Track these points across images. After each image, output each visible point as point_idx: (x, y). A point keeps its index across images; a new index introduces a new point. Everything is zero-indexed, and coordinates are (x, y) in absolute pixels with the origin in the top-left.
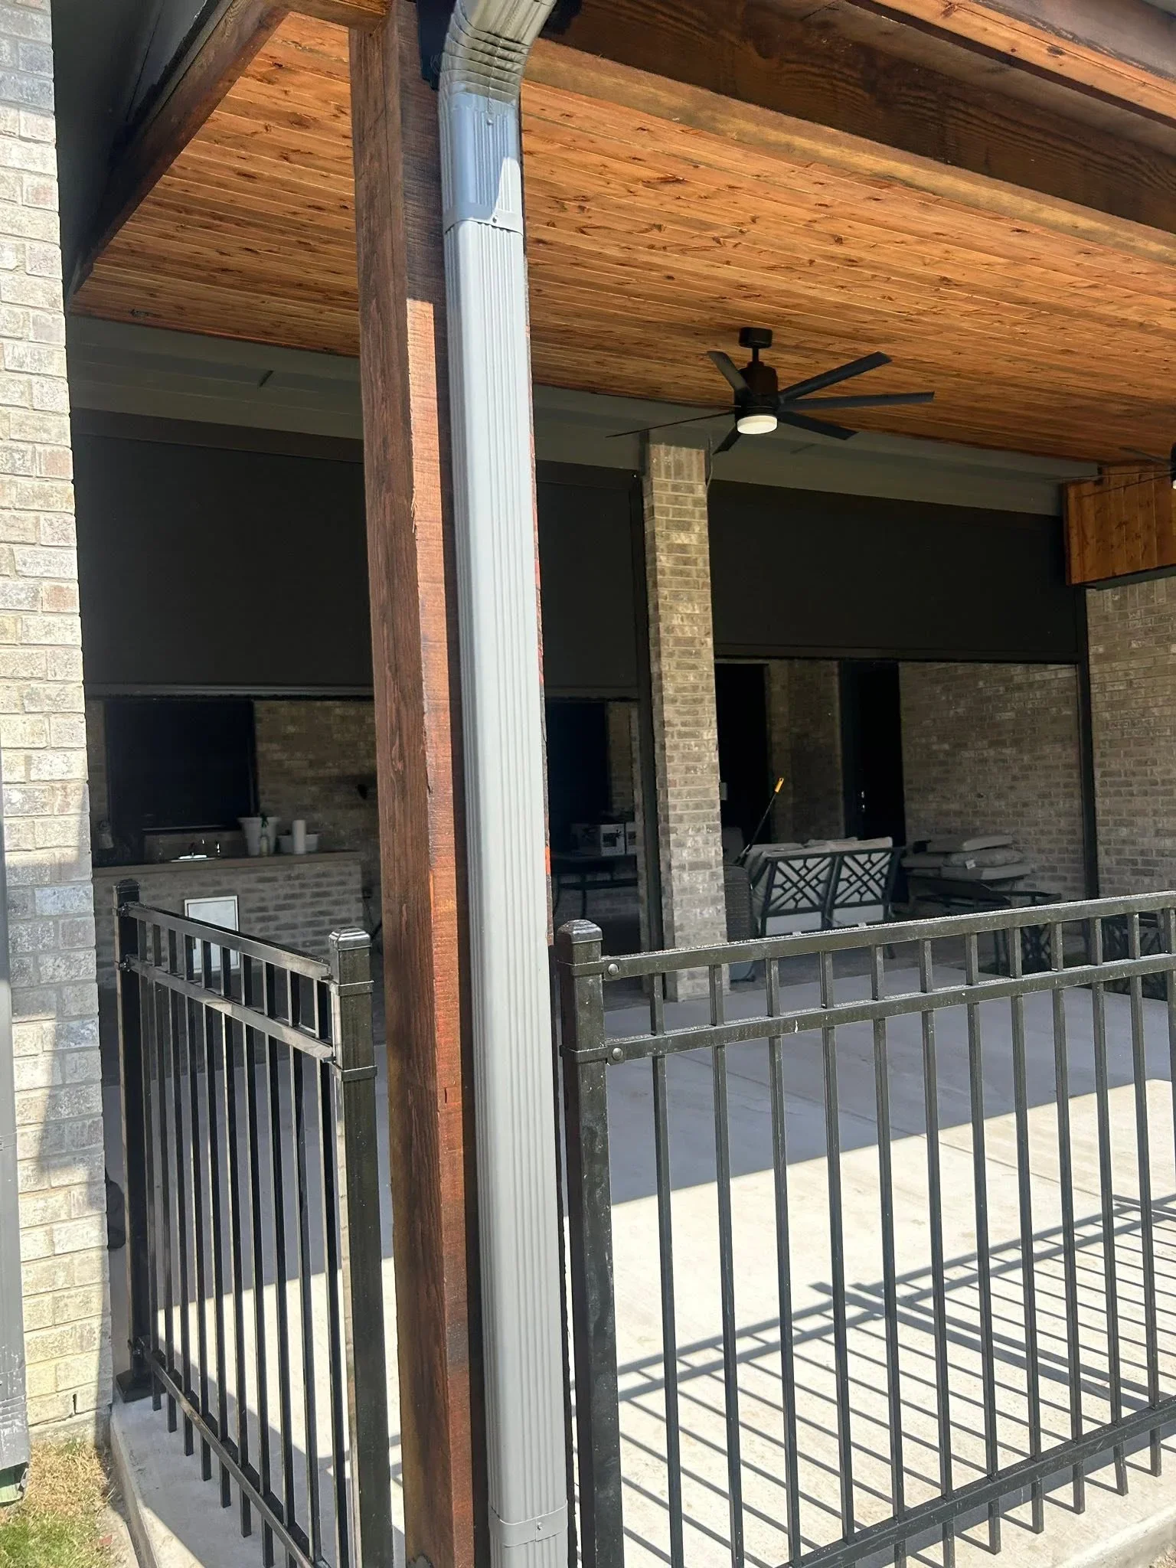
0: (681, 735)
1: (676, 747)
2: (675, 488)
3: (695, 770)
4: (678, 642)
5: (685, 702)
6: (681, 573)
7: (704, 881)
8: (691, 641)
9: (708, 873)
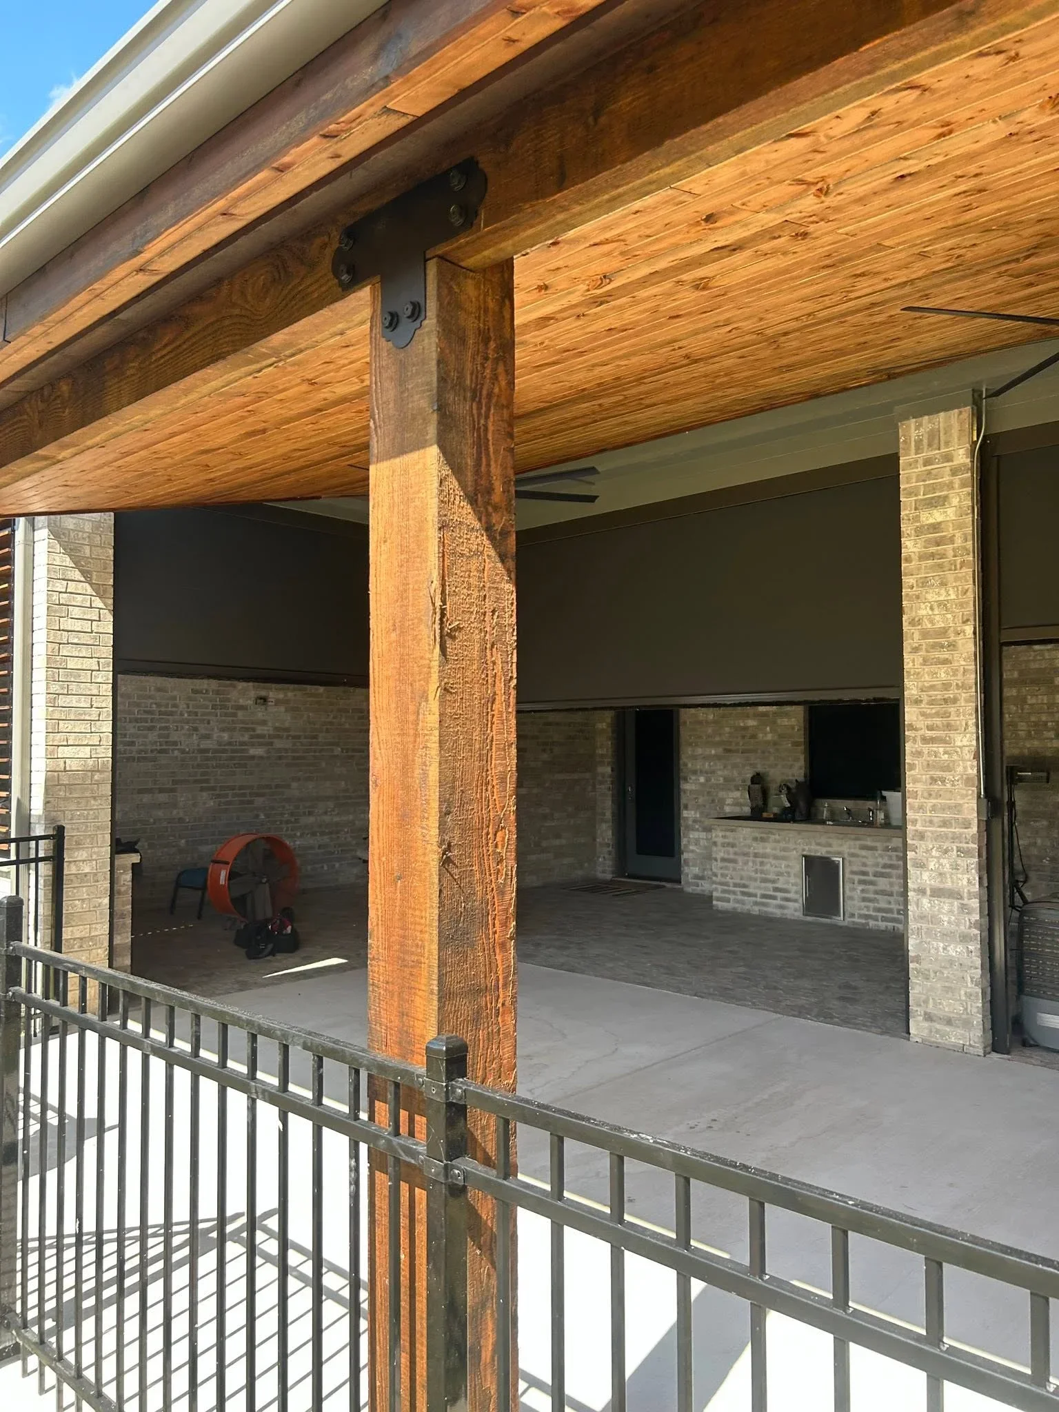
0: (925, 740)
1: (919, 754)
2: (927, 462)
3: (943, 782)
4: (925, 634)
5: (932, 703)
6: (932, 556)
7: (951, 911)
8: (943, 632)
9: (956, 903)
